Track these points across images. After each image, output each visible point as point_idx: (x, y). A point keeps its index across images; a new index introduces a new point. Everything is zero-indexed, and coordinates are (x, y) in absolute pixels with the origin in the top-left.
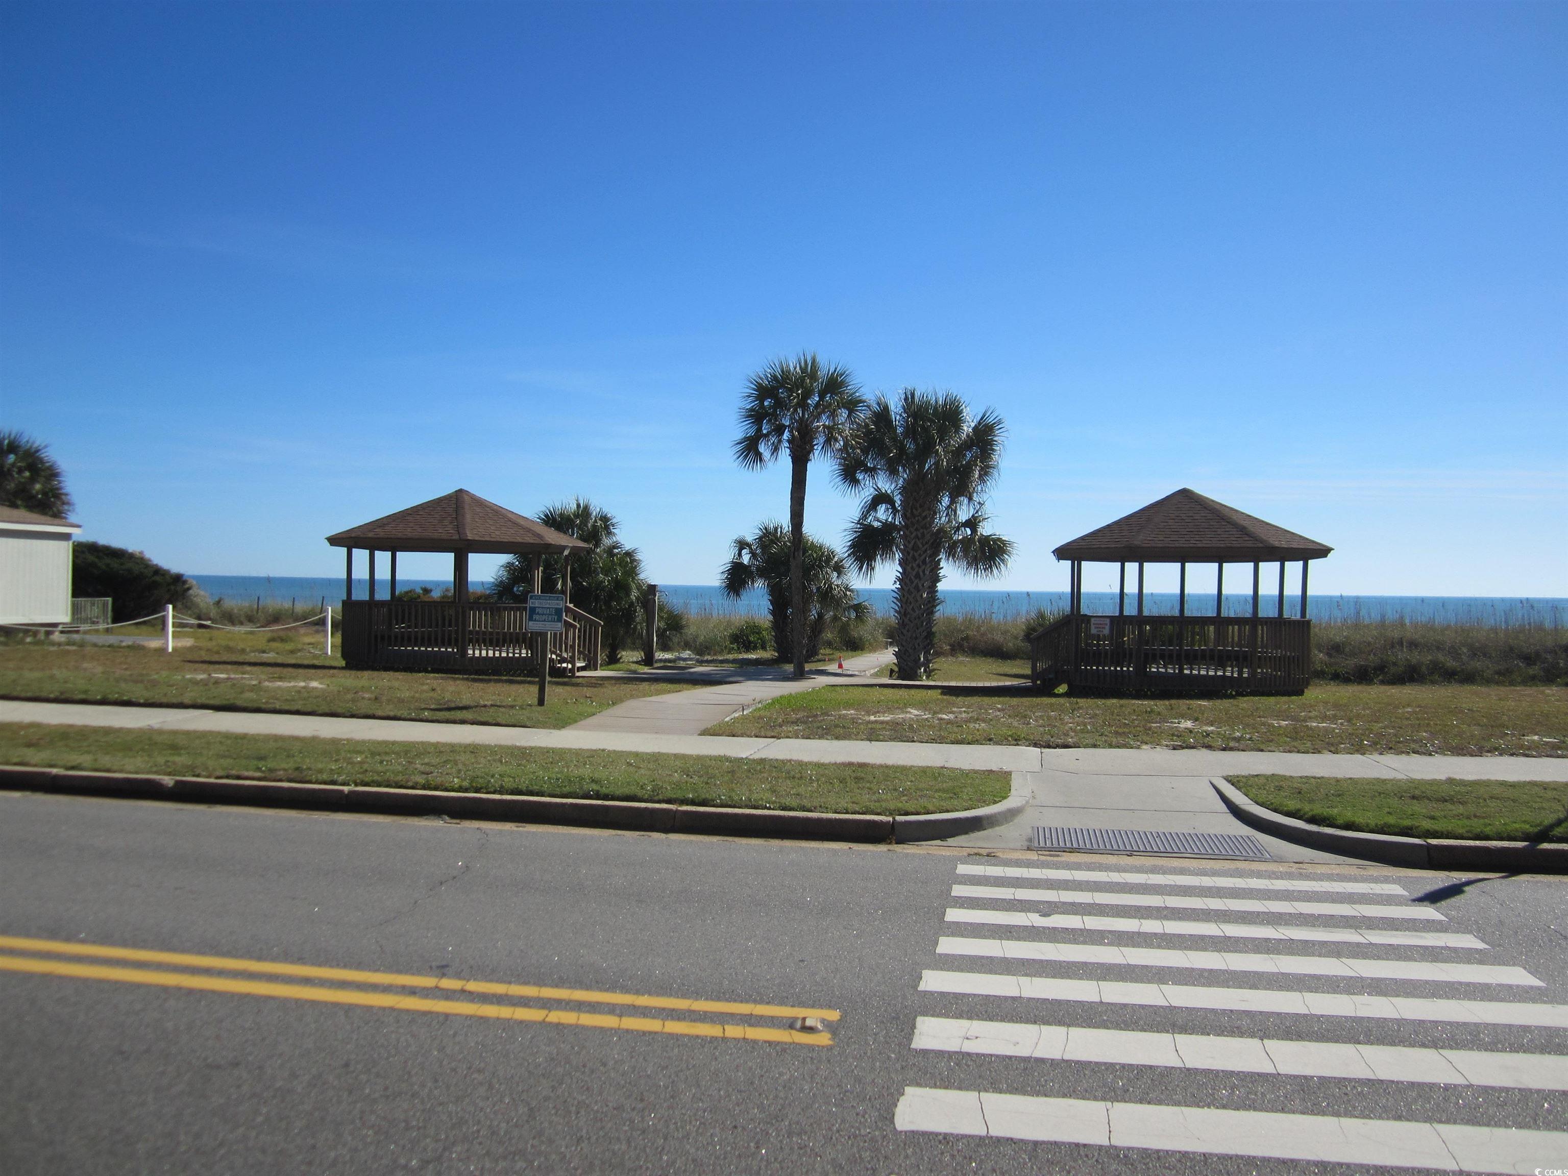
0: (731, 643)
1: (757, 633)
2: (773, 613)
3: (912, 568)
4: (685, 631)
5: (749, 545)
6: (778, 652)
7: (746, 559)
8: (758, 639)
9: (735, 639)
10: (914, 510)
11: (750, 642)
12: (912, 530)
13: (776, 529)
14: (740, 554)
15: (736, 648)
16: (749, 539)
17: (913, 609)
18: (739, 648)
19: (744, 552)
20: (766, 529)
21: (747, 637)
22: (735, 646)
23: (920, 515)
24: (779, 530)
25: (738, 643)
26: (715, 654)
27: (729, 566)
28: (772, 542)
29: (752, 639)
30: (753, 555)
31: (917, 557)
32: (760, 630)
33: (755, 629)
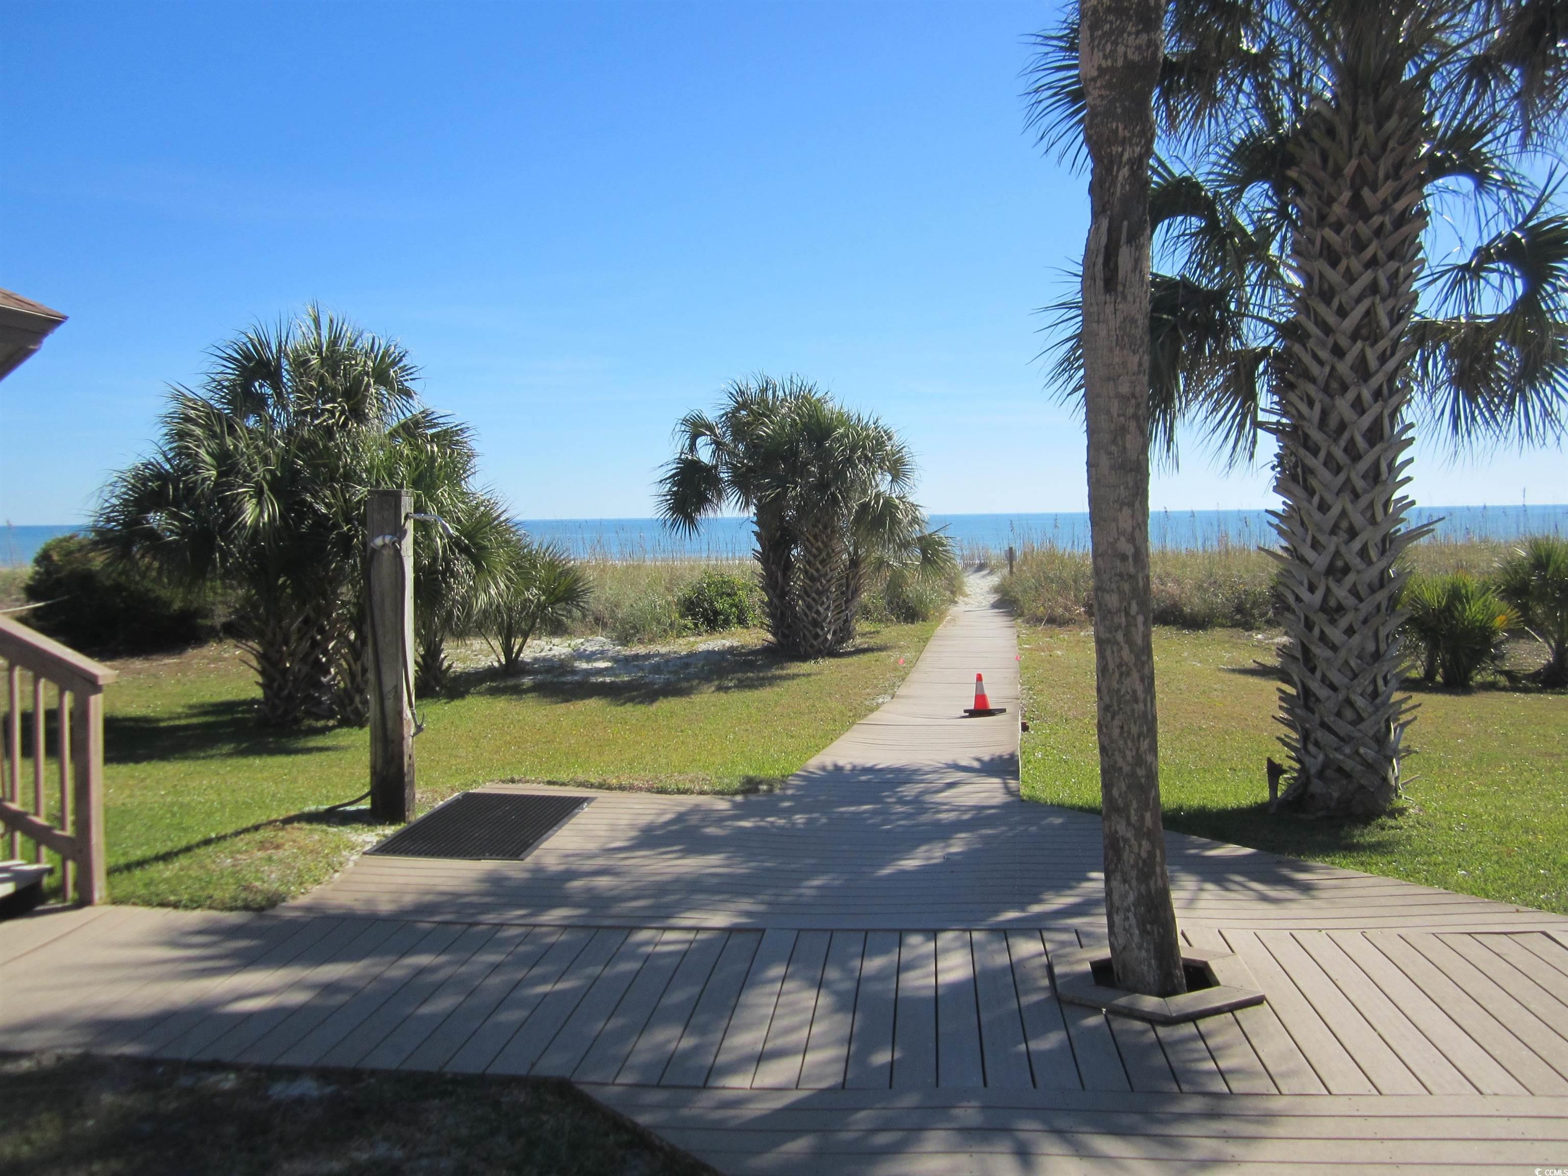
0: (682, 616)
1: (729, 595)
2: (764, 558)
3: (1359, 406)
4: (590, 597)
5: (710, 428)
6: (774, 635)
7: (705, 454)
8: (732, 606)
9: (688, 609)
10: (1366, 192)
11: (716, 613)
12: (1355, 265)
13: (764, 391)
14: (692, 447)
15: (690, 625)
16: (711, 415)
17: (1363, 552)
18: (696, 625)
19: (701, 441)
20: (742, 393)
21: (711, 604)
22: (689, 622)
23: (1385, 207)
24: (770, 393)
25: (694, 615)
26: (652, 641)
27: (670, 470)
28: (758, 417)
29: (718, 606)
30: (718, 444)
31: (1373, 363)
32: (732, 588)
33: (727, 589)
